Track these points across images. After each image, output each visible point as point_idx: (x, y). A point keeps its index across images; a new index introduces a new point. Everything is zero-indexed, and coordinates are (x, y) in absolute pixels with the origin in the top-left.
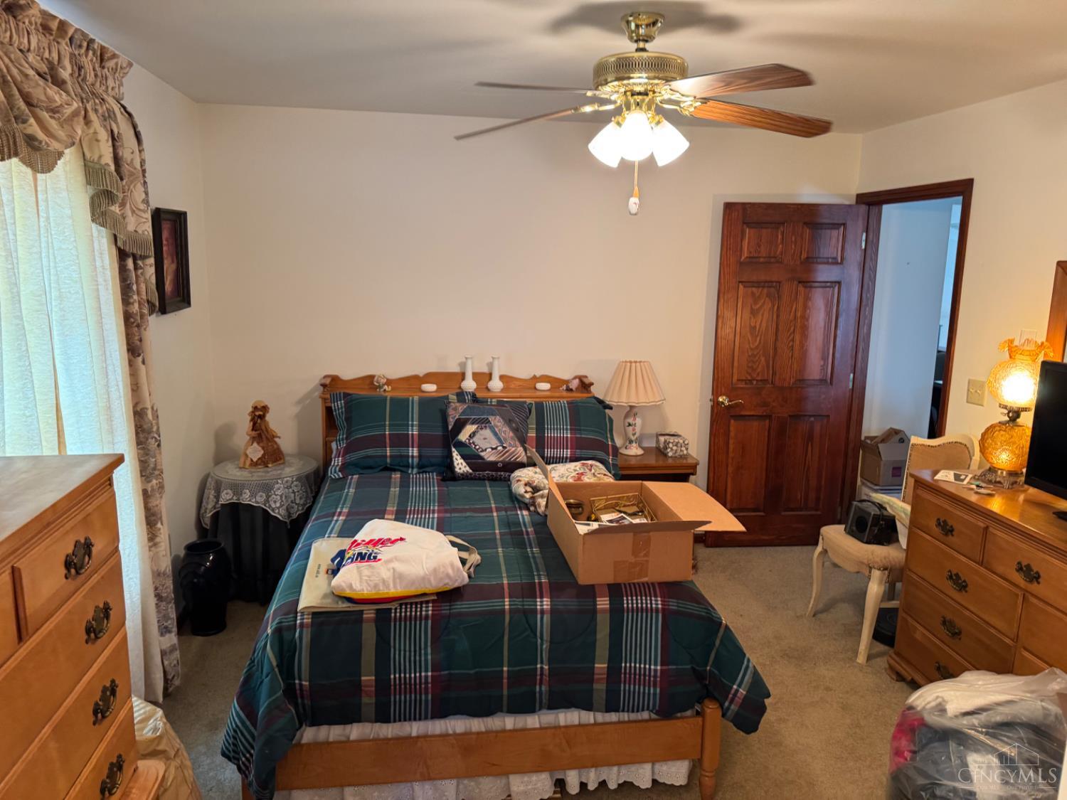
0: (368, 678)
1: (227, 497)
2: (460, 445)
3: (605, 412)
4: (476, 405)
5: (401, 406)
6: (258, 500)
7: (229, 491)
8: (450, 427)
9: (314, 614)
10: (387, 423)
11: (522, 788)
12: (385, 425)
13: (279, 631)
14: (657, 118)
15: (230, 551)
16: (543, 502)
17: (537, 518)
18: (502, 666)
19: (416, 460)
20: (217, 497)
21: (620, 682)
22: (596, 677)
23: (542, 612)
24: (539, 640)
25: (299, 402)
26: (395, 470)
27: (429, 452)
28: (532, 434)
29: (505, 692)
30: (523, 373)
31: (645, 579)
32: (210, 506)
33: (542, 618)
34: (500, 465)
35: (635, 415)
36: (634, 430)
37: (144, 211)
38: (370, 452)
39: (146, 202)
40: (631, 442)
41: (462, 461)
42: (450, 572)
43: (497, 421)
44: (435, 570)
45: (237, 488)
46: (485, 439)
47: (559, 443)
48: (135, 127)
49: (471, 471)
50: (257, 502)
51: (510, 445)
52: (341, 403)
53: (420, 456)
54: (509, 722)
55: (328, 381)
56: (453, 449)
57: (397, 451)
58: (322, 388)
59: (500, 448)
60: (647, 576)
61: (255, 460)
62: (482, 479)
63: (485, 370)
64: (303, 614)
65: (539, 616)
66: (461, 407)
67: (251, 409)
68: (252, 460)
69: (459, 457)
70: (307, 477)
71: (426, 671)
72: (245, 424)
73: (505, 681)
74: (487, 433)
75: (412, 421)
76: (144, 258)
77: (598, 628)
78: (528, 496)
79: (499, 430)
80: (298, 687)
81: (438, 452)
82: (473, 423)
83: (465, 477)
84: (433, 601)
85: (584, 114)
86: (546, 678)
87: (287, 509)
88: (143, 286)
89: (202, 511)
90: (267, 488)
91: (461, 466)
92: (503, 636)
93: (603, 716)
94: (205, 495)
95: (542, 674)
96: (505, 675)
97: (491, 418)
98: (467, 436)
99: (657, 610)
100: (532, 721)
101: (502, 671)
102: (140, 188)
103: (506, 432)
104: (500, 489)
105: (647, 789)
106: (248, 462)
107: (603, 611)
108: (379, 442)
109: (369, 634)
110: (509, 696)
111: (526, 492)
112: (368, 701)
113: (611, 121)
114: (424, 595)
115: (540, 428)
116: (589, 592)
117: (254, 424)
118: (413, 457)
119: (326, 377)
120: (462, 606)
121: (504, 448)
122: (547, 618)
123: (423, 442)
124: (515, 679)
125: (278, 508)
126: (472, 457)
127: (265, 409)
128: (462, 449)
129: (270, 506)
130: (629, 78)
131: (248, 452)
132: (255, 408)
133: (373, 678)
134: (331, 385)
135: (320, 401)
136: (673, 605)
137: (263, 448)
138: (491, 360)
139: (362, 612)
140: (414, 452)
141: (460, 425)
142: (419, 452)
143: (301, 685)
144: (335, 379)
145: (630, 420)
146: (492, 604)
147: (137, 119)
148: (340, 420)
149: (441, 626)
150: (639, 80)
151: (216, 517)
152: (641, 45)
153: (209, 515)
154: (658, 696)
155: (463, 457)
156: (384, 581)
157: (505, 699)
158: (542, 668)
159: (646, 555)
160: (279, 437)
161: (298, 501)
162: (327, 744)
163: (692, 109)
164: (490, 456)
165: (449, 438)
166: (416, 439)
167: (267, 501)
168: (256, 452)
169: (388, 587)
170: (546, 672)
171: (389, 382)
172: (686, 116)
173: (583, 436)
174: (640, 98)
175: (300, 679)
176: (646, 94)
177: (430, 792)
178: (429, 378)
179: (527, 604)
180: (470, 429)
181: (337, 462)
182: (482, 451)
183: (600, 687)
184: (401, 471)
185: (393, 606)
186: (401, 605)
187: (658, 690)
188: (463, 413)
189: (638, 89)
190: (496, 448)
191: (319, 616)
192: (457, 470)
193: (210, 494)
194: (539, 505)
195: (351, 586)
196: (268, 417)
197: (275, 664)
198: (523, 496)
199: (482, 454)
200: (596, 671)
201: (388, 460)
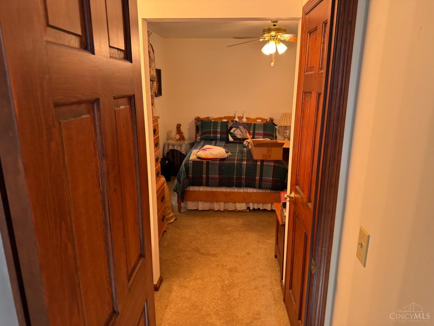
0: (204, 176)
1: (171, 147)
2: (231, 133)
3: (274, 127)
4: (236, 123)
5: (215, 123)
6: (179, 149)
7: (171, 146)
8: (228, 129)
9: (193, 161)
10: (212, 127)
11: (239, 206)
12: (211, 128)
13: (185, 164)
14: (278, 42)
15: (171, 160)
16: (250, 146)
17: (249, 150)
18: (234, 176)
19: (219, 138)
20: (168, 148)
21: (262, 182)
22: (256, 180)
23: (244, 164)
24: (243, 171)
25: (189, 125)
26: (214, 140)
27: (223, 136)
28: (252, 132)
29: (235, 181)
30: (253, 117)
31: (270, 159)
32: (166, 150)
33: (244, 166)
34: (241, 139)
35: (287, 129)
36: (286, 134)
37: (154, 69)
38: (207, 135)
39: (155, 67)
40: (285, 138)
41: (231, 138)
42: (223, 153)
43: (241, 127)
44: (219, 153)
45: (173, 145)
46: (238, 132)
47: (259, 134)
48: (153, 48)
49: (233, 140)
50: (178, 149)
51: (245, 134)
52: (200, 123)
53: (220, 137)
54: (236, 190)
55: (197, 118)
56: (229, 135)
57: (214, 135)
58: (195, 120)
59: (242, 134)
60: (271, 158)
61: (178, 139)
62: (236, 143)
63: (242, 116)
64: (190, 161)
65: (243, 165)
66: (232, 124)
67: (176, 125)
68: (177, 139)
69: (230, 137)
70: (191, 144)
71: (217, 175)
72: (175, 129)
73: (235, 179)
74: (238, 130)
75: (219, 127)
76: (154, 81)
77: (257, 169)
78: (247, 144)
79: (242, 130)
80: (189, 177)
81: (225, 136)
82: (235, 128)
83: (232, 142)
84: (219, 160)
85: (260, 41)
86: (244, 179)
87: (186, 152)
88: (154, 88)
89: (164, 152)
90: (181, 146)
91: (231, 139)
92: (234, 169)
93: (259, 191)
94: (165, 148)
95: (243, 178)
96: (235, 178)
97: (240, 126)
98: (233, 131)
99: (272, 165)
100: (241, 190)
101: (234, 177)
102: (154, 64)
103: (244, 130)
104: (241, 145)
105: (270, 210)
106: (176, 139)
107: (259, 165)
108: (210, 132)
109: (205, 166)
110: (236, 182)
111: (246, 144)
112: (204, 181)
113: (267, 43)
114: (217, 159)
115: (254, 130)
116: (256, 161)
117: (178, 129)
118: (218, 137)
119: (196, 117)
120: (225, 162)
121: (243, 134)
122: (245, 166)
123: (221, 133)
124: (237, 179)
125: (184, 151)
126: (234, 137)
127: (180, 125)
128: (232, 135)
129: (182, 151)
130: (271, 33)
131: (176, 137)
132: (178, 125)
133: (205, 176)
134: (198, 119)
135: (195, 124)
136: (276, 165)
137: (180, 136)
138: (243, 113)
139: (203, 161)
140: (219, 136)
141: (231, 128)
142: (220, 136)
143: (190, 176)
144: (199, 118)
145: (285, 131)
146: (233, 162)
147: (153, 47)
148: (200, 127)
149: (220, 166)
150: (273, 33)
151: (168, 153)
152: (275, 24)
153: (166, 152)
154: (271, 185)
155: (232, 137)
156: (208, 155)
157: (235, 183)
158: (243, 177)
159: (271, 153)
160: (184, 133)
161: (189, 150)
162: (195, 191)
163: (288, 40)
164: (239, 136)
165: (228, 131)
166: (219, 132)
167: (181, 149)
168: (178, 137)
169: (209, 156)
170: (244, 178)
171: (213, 119)
172: (287, 41)
173: (267, 132)
174: (274, 38)
175: (190, 175)
176: (275, 36)
177: (218, 206)
178: (225, 118)
179: (241, 162)
180: (234, 129)
181: (199, 138)
182: (237, 135)
183: (257, 183)
184: (215, 141)
185: (210, 161)
186: (212, 161)
187: (271, 184)
188: (232, 125)
189: (273, 35)
190: (240, 134)
191: (194, 162)
192: (230, 140)
193: (166, 147)
194: (249, 147)
195: (201, 155)
196: (181, 128)
197: (185, 170)
198: (245, 145)
199: (237, 136)
200: (257, 179)
201: (212, 138)
